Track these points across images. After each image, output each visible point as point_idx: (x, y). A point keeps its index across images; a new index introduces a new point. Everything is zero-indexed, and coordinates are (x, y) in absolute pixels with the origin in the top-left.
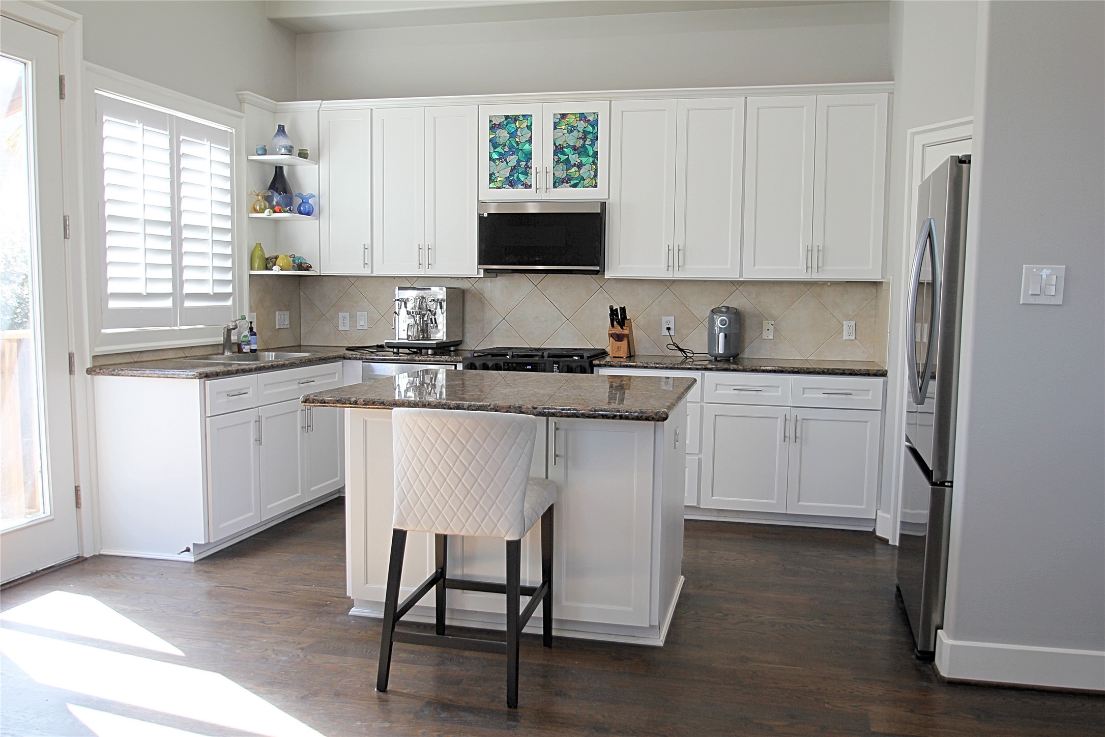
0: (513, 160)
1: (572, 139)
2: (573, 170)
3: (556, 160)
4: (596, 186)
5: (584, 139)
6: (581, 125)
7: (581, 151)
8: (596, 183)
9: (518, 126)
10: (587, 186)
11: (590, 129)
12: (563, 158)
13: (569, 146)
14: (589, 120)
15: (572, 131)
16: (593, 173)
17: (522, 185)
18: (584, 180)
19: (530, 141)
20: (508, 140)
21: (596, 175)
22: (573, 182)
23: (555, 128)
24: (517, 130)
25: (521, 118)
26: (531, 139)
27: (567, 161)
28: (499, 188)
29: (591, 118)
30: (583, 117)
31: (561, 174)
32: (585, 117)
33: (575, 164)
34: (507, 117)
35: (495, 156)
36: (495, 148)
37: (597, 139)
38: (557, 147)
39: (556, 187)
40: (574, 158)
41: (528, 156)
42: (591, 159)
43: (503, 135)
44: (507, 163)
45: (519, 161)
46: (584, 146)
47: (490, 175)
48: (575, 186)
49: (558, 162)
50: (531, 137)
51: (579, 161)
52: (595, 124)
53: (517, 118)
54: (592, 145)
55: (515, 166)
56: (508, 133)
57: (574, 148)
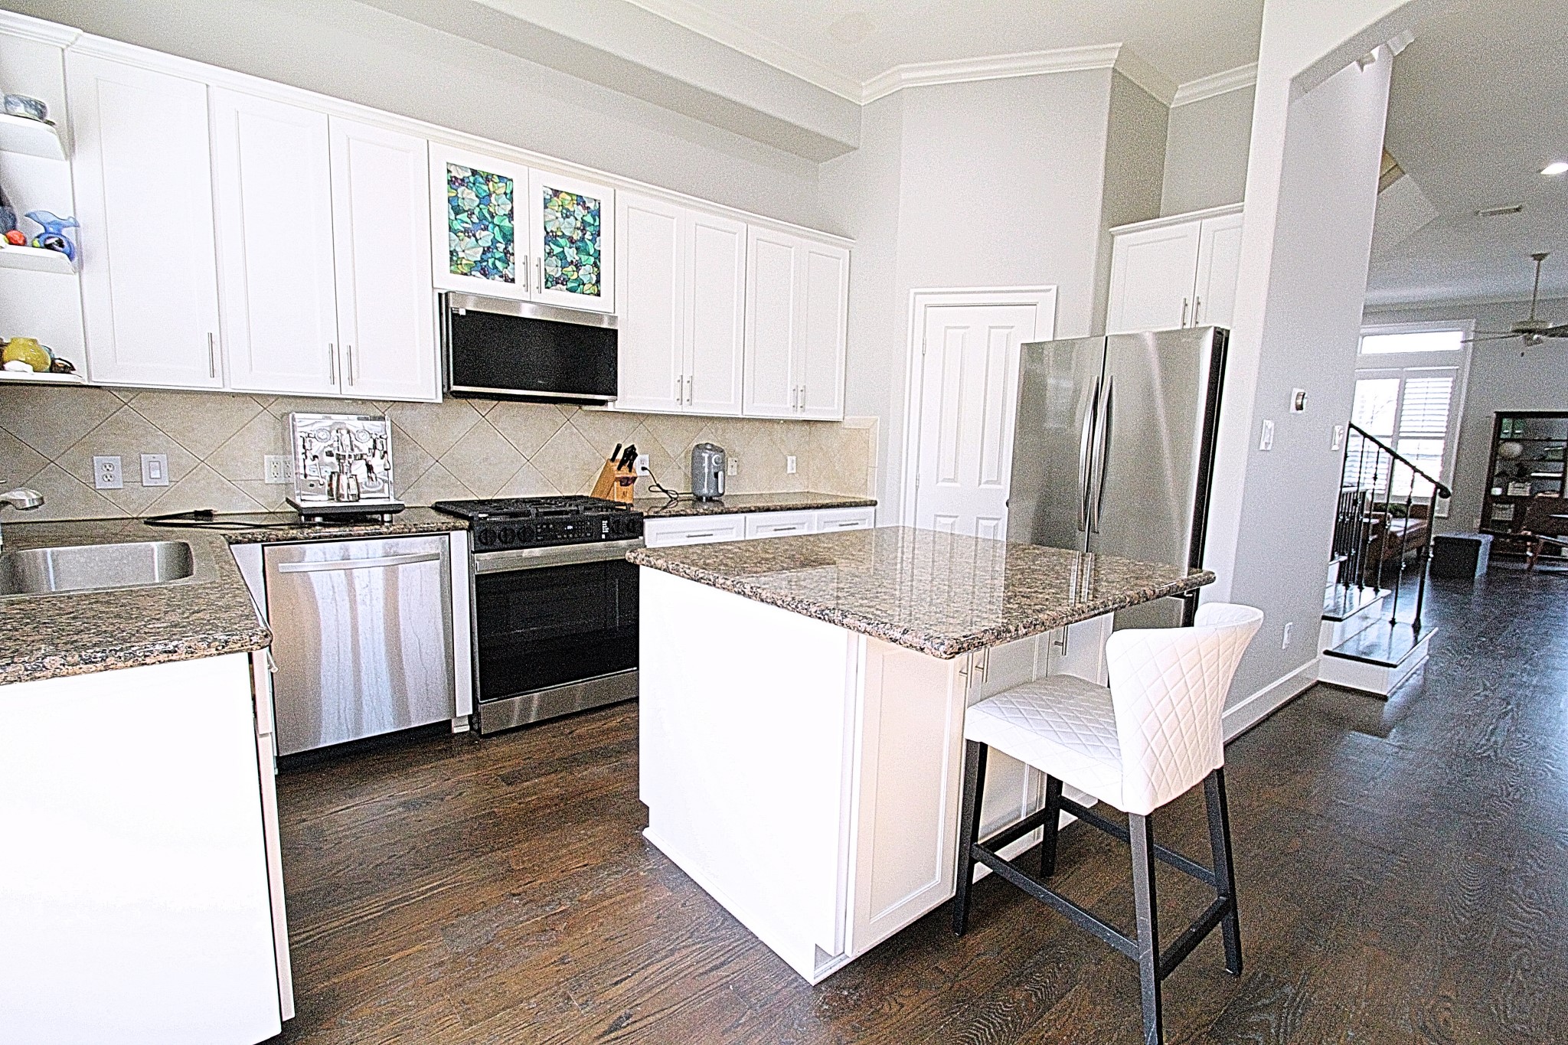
0: (486, 238)
1: (568, 227)
2: (570, 268)
3: (548, 251)
4: (598, 295)
5: (584, 230)
6: (580, 211)
7: (579, 246)
8: (599, 291)
9: (492, 190)
10: (588, 292)
11: (589, 219)
12: (557, 250)
13: (563, 236)
14: (588, 208)
15: (567, 217)
16: (595, 278)
17: (501, 277)
18: (584, 284)
19: (510, 216)
20: (478, 206)
21: (598, 281)
22: (570, 285)
23: (546, 207)
24: (490, 195)
25: (496, 179)
26: (512, 213)
27: (562, 256)
28: (466, 274)
29: (591, 205)
30: (580, 201)
31: (556, 273)
32: (584, 202)
33: (572, 262)
34: (474, 172)
35: (457, 226)
36: (457, 214)
37: (599, 235)
38: (548, 233)
39: (548, 288)
40: (571, 254)
41: (509, 238)
42: (592, 259)
43: (468, 197)
44: (477, 240)
45: (494, 241)
46: (582, 239)
47: (451, 253)
48: (572, 290)
49: (550, 254)
50: (512, 210)
51: (577, 258)
52: (597, 214)
53: (490, 177)
54: (593, 241)
55: (489, 248)
56: (477, 196)
57: (571, 241)
